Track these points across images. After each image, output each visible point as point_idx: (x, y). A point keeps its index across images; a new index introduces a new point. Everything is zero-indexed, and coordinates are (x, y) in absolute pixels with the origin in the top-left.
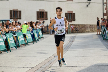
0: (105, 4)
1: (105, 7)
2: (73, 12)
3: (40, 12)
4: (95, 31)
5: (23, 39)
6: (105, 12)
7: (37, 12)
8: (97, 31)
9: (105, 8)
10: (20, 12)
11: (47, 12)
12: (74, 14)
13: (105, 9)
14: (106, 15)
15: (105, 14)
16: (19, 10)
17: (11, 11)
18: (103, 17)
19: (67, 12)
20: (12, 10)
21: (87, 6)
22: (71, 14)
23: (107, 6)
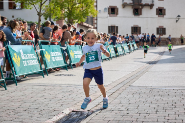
2: (164, 27)
3: (135, 27)
5: (121, 50)
7: (132, 27)
10: (117, 27)
11: (140, 28)
12: (165, 28)
16: (116, 25)
17: (109, 27)
19: (158, 27)
20: (110, 25)
21: (177, 21)
22: (162, 28)
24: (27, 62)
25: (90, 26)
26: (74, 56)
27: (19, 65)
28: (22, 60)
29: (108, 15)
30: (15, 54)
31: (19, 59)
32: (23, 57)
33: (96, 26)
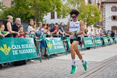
24: (56, 47)
25: (100, 26)
26: (87, 43)
27: (51, 49)
28: (53, 46)
29: (112, 20)
30: (49, 43)
31: (52, 45)
32: (54, 44)
33: (104, 26)
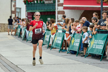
0: (13, 1)
1: (13, 3)
4: (2, 31)
6: (13, 9)
8: (3, 31)
9: (14, 5)
13: (14, 7)
14: (14, 13)
15: (13, 11)
18: (11, 15)
23: (15, 3)
